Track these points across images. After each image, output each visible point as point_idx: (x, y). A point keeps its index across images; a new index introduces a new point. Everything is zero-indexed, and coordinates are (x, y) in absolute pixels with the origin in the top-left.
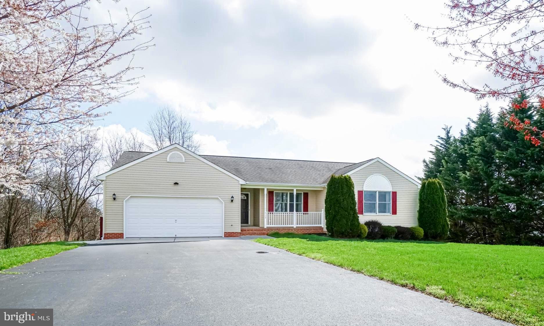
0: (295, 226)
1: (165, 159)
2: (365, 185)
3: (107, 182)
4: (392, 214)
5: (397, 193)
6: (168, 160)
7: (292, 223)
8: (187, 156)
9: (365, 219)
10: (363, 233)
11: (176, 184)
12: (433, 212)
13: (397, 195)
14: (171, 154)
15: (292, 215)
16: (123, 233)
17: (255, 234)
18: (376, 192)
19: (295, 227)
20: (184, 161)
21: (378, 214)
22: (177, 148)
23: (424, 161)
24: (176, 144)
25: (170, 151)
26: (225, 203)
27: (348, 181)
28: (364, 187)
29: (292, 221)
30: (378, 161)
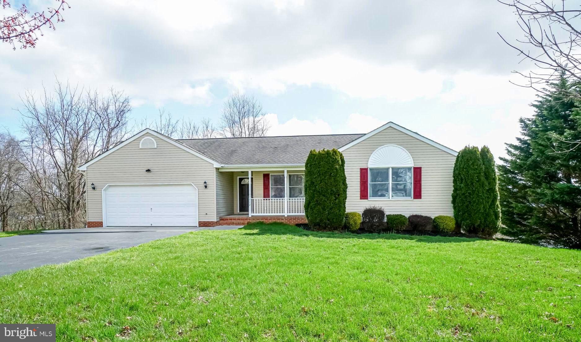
0: (286, 214)
1: (137, 146)
2: (370, 160)
3: (88, 172)
4: (414, 198)
5: (422, 169)
6: (140, 147)
7: (283, 211)
8: (159, 141)
9: (364, 205)
10: (351, 225)
11: (148, 171)
12: (467, 194)
13: (422, 172)
14: (143, 139)
15: (282, 202)
16: (102, 222)
17: (233, 224)
18: (388, 169)
19: (286, 216)
20: (156, 147)
21: (391, 199)
22: (149, 133)
23: (522, 121)
24: (148, 129)
25: (142, 137)
26: (198, 189)
27: (330, 156)
28: (369, 163)
29: (283, 209)
30: (390, 127)
